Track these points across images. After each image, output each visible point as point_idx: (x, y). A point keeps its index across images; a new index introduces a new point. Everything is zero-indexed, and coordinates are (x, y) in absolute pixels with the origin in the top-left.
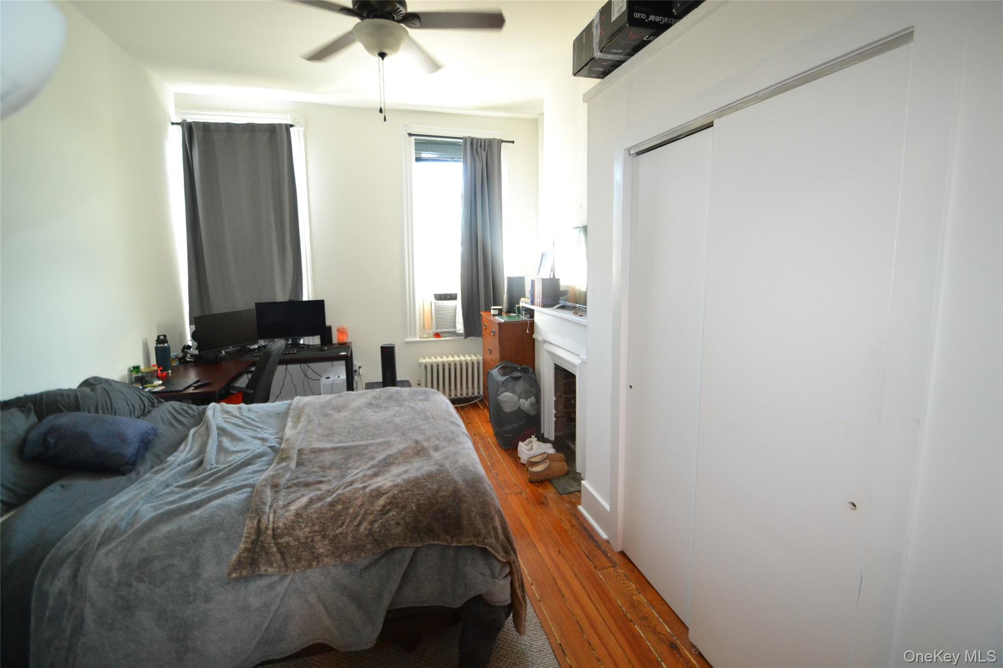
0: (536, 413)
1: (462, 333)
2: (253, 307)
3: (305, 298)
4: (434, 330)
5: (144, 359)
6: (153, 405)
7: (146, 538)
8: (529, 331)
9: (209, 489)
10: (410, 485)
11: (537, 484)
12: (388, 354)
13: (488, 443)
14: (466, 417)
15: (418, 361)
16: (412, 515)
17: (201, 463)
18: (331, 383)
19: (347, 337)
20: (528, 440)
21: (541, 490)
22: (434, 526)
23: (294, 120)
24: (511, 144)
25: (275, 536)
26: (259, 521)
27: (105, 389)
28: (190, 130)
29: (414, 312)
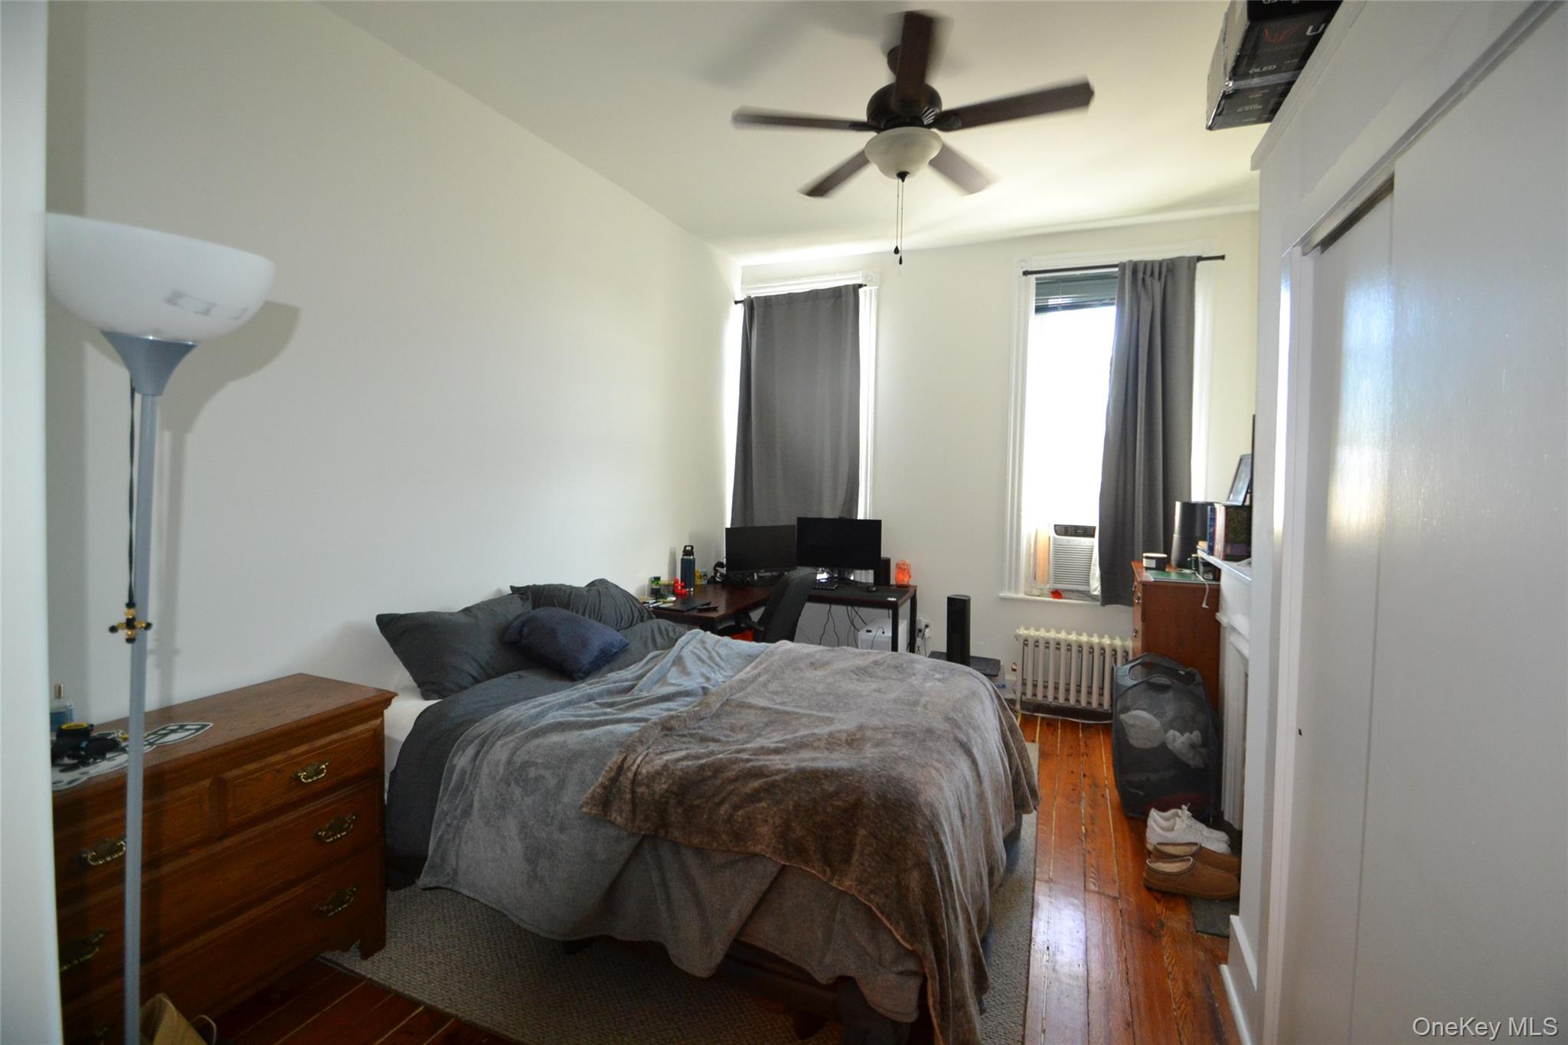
0: (1202, 766)
1: (1097, 596)
2: (795, 523)
3: (861, 516)
4: (1051, 586)
5: (669, 570)
6: (642, 620)
7: (536, 742)
8: (1207, 604)
9: (620, 714)
10: (802, 775)
11: (1159, 896)
12: (958, 611)
13: (1103, 796)
14: (1085, 742)
15: (1015, 630)
16: (785, 817)
17: (632, 687)
18: (872, 639)
19: (910, 577)
20: (1172, 811)
21: (1159, 908)
22: (810, 843)
23: (866, 277)
24: (1220, 261)
25: (634, 781)
26: (625, 759)
27: (599, 592)
28: (751, 306)
29: (1018, 551)
